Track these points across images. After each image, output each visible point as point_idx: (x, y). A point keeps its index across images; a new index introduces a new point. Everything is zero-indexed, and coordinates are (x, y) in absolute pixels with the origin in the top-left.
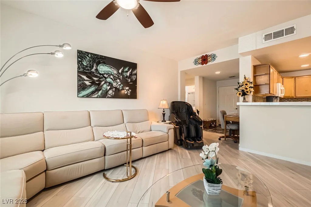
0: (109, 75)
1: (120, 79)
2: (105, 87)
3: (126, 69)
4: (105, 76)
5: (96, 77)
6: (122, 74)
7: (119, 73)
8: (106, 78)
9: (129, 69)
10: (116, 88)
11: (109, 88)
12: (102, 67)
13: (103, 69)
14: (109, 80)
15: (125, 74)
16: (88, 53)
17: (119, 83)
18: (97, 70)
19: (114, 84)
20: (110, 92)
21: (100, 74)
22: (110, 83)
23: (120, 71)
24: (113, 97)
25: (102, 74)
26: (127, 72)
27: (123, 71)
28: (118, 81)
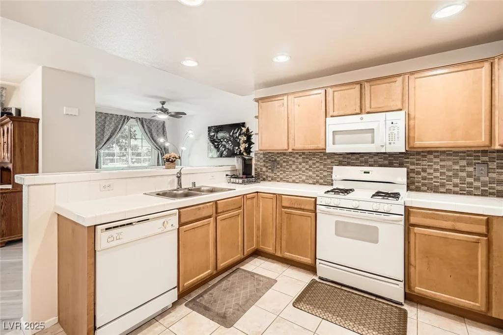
0: (224, 138)
1: (231, 141)
2: (222, 149)
3: (236, 131)
4: (222, 140)
5: (216, 142)
6: (232, 136)
7: (230, 136)
8: (222, 142)
9: (238, 130)
10: (228, 149)
11: (224, 149)
12: (219, 134)
13: (221, 135)
14: (224, 143)
15: (234, 135)
16: (212, 127)
17: (231, 144)
18: (217, 137)
19: (227, 146)
20: (225, 152)
21: (219, 140)
22: (224, 145)
23: (231, 134)
24: (227, 156)
25: (220, 140)
26: (236, 133)
27: (233, 134)
28: (230, 142)
